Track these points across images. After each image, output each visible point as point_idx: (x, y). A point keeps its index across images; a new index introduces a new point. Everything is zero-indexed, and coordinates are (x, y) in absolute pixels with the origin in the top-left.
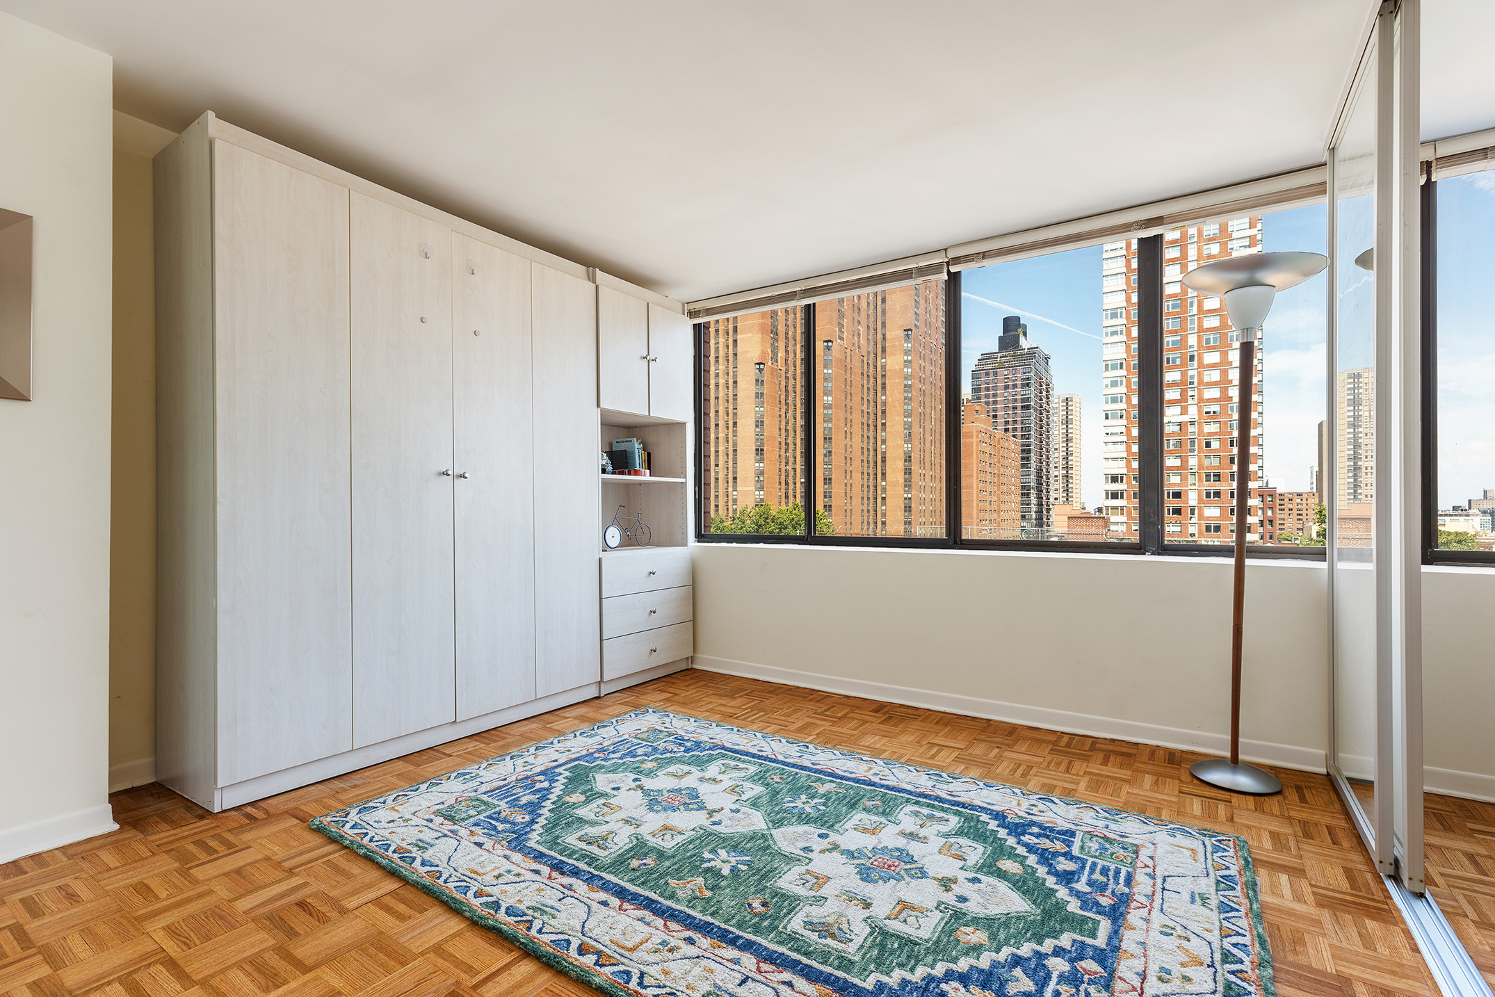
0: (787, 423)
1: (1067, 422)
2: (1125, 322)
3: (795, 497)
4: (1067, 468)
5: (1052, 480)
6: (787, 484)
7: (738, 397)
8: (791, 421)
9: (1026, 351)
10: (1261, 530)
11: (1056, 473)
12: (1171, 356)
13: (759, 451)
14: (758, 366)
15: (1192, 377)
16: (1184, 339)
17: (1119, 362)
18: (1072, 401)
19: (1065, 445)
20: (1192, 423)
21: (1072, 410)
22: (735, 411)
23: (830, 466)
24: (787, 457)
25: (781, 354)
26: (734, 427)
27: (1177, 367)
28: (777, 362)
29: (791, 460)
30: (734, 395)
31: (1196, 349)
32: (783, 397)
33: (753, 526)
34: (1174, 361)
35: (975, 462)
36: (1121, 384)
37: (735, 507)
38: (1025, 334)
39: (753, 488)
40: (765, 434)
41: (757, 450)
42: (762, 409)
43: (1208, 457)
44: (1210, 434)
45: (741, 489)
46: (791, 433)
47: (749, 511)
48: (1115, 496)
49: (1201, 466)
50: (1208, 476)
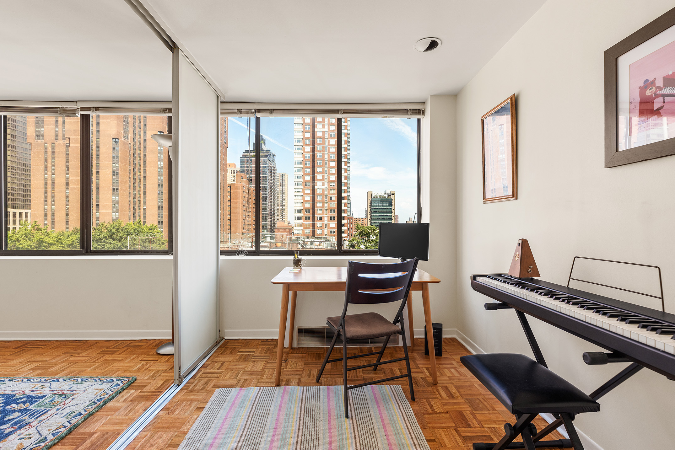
0: (134, 175)
1: (283, 185)
2: (302, 145)
3: (140, 216)
4: (282, 205)
5: (276, 211)
6: (134, 209)
7: (100, 157)
8: (137, 174)
9: (265, 151)
10: (348, 232)
11: (278, 208)
12: (319, 161)
13: (115, 190)
14: (114, 140)
15: (326, 171)
16: (323, 155)
17: (300, 161)
18: (284, 176)
19: (282, 195)
20: (326, 189)
21: (284, 180)
22: (98, 165)
23: (162, 200)
24: (134, 194)
25: (130, 135)
26: (97, 174)
27: (321, 166)
28: (128, 138)
29: (137, 196)
30: (97, 155)
31: (327, 160)
32: (132, 160)
33: (107, 233)
34: (320, 164)
35: (241, 201)
36: (301, 171)
37: (98, 222)
38: (265, 144)
39: (111, 211)
40: (119, 180)
41: (114, 189)
42: (117, 165)
43: (331, 203)
44: (331, 194)
45: (102, 211)
46: (137, 181)
47: (106, 224)
48: (298, 218)
49: (329, 207)
50: (331, 211)
